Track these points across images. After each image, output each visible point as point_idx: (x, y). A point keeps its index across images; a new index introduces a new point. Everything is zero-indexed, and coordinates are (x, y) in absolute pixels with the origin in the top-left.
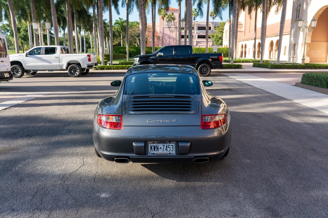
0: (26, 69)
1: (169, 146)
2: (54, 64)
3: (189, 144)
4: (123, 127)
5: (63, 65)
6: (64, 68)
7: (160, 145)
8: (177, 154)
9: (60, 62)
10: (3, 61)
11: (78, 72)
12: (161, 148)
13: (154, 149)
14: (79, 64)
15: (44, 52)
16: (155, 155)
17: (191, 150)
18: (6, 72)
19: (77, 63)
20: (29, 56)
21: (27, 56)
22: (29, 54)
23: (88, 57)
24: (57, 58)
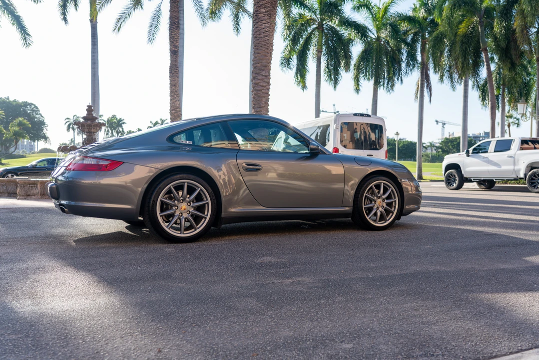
5: (519, 171)
9: (515, 164)
10: (370, 155)
15: (493, 149)
20: (471, 156)
21: (468, 156)
24: (511, 157)
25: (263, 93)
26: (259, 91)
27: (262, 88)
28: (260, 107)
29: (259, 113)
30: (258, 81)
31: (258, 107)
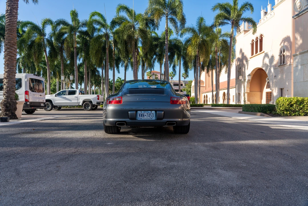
0: (54, 105)
1: (151, 114)
2: (73, 101)
3: (163, 112)
4: (122, 103)
5: (80, 102)
6: (81, 104)
7: (145, 114)
8: (156, 119)
9: (78, 100)
10: (41, 95)
11: (90, 107)
12: (145, 115)
13: (142, 116)
14: (91, 102)
15: (68, 94)
16: (142, 119)
17: (164, 116)
18: (42, 103)
19: (89, 101)
20: (57, 96)
21: (56, 96)
22: (57, 95)
23: (98, 97)
24: (76, 97)
25: (14, 58)
26: (12, 56)
27: (15, 55)
28: (13, 66)
29: (12, 69)
30: (12, 51)
31: (11, 66)
